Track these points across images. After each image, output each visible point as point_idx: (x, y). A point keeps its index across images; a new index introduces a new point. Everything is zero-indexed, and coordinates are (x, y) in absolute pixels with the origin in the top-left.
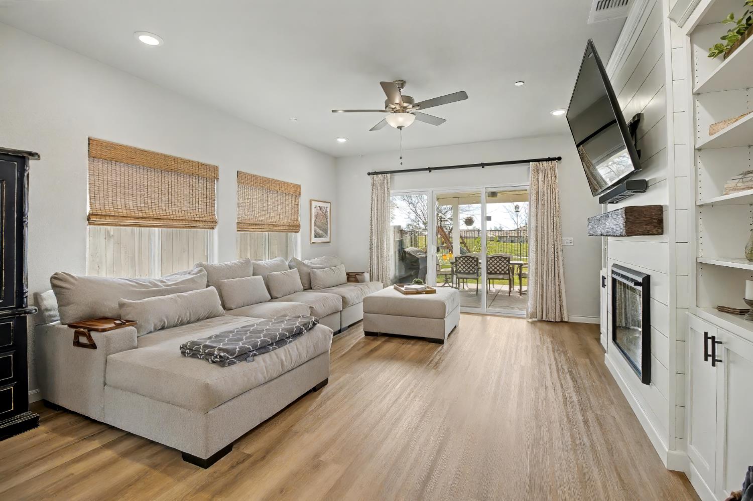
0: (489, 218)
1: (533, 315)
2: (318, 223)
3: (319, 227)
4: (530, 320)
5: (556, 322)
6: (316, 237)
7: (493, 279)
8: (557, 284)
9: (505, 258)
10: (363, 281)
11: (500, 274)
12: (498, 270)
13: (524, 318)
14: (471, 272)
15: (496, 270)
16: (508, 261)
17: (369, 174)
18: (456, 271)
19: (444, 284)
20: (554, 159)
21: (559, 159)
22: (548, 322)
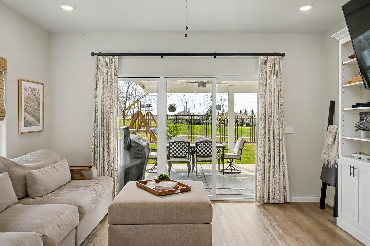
1: (261, 199)
2: (29, 109)
3: (29, 113)
4: (259, 204)
5: (281, 203)
6: (25, 125)
10: (91, 178)
12: (206, 153)
13: (252, 202)
15: (204, 153)
17: (93, 54)
19: (154, 167)
20: (279, 55)
21: (283, 55)
22: (274, 204)
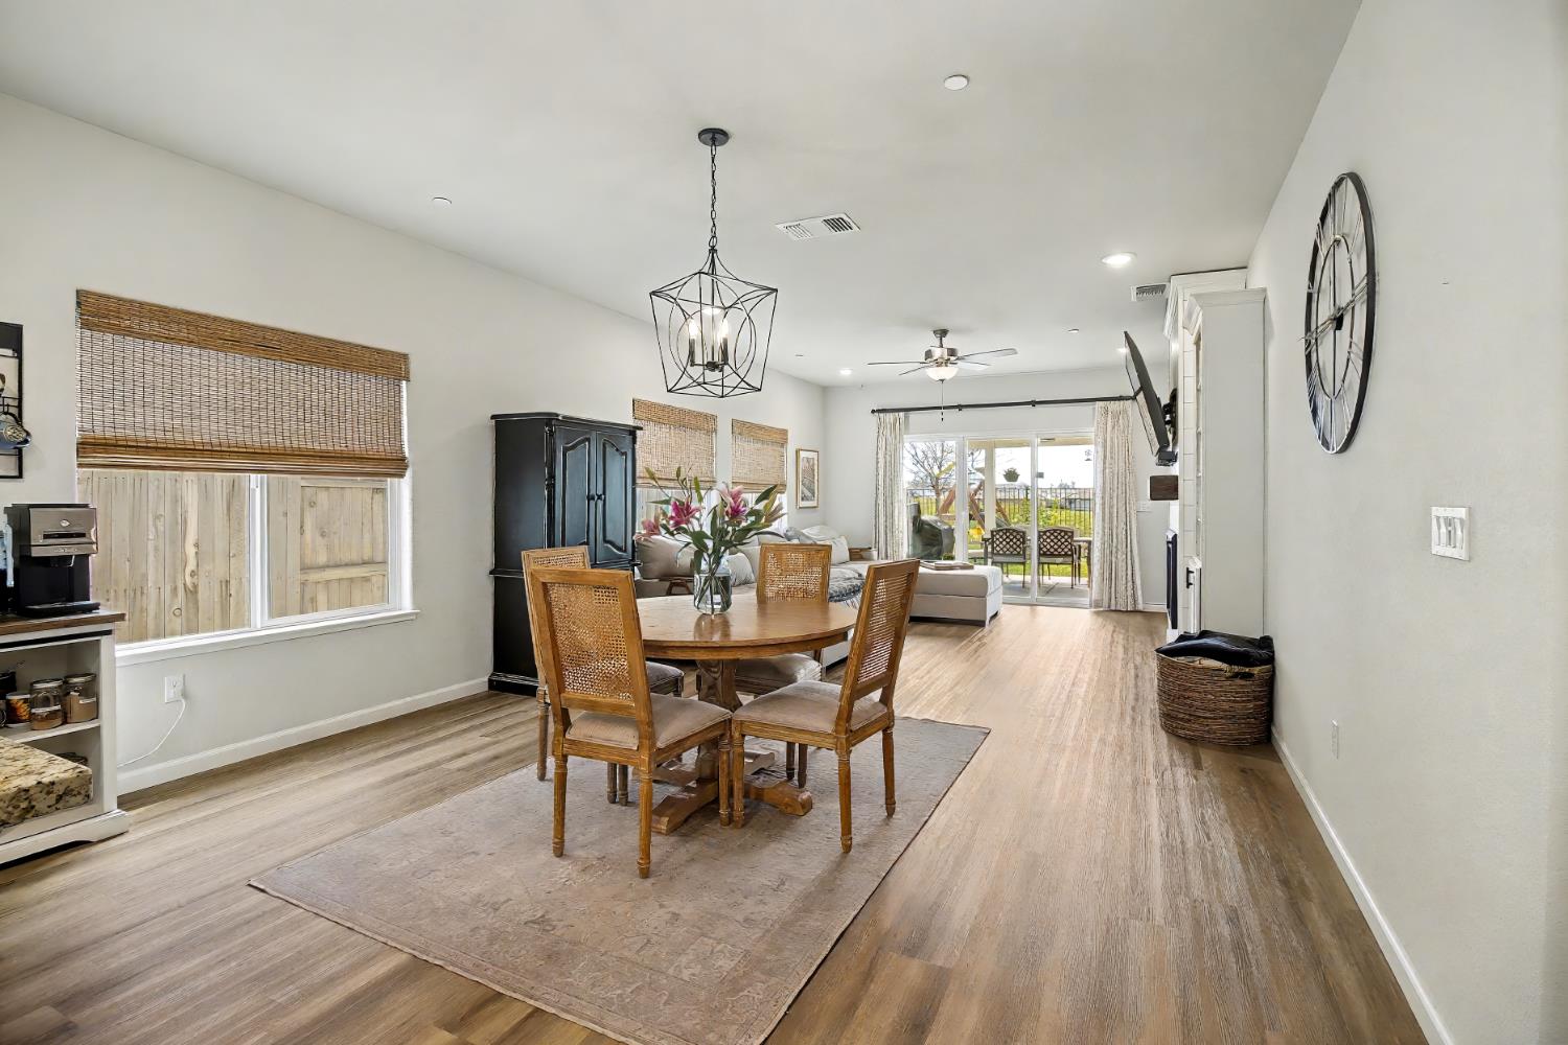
0: (1041, 475)
1: (1097, 604)
2: (804, 482)
3: (806, 486)
4: (1093, 610)
5: (1127, 611)
6: (803, 499)
7: (1049, 564)
8: (1129, 562)
9: (1066, 533)
10: (870, 559)
11: (1059, 555)
12: (1056, 551)
13: (1086, 608)
14: (1015, 552)
16: (1071, 537)
17: (873, 412)
18: (992, 553)
20: (1127, 398)
22: (1117, 612)
